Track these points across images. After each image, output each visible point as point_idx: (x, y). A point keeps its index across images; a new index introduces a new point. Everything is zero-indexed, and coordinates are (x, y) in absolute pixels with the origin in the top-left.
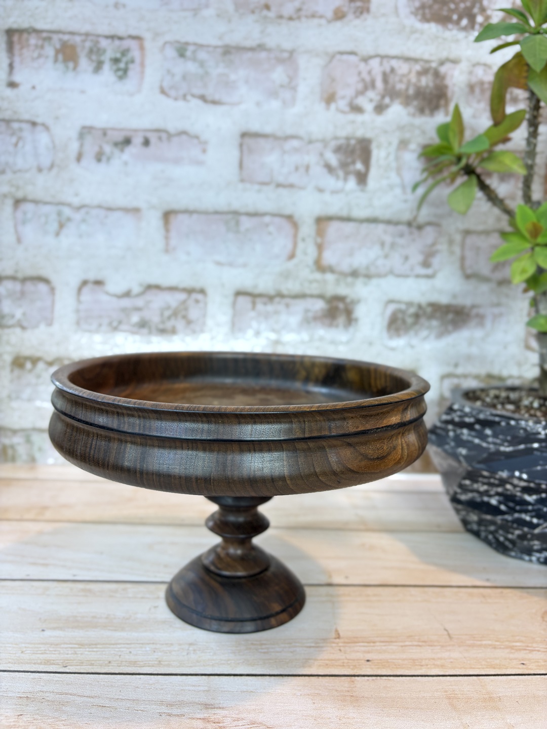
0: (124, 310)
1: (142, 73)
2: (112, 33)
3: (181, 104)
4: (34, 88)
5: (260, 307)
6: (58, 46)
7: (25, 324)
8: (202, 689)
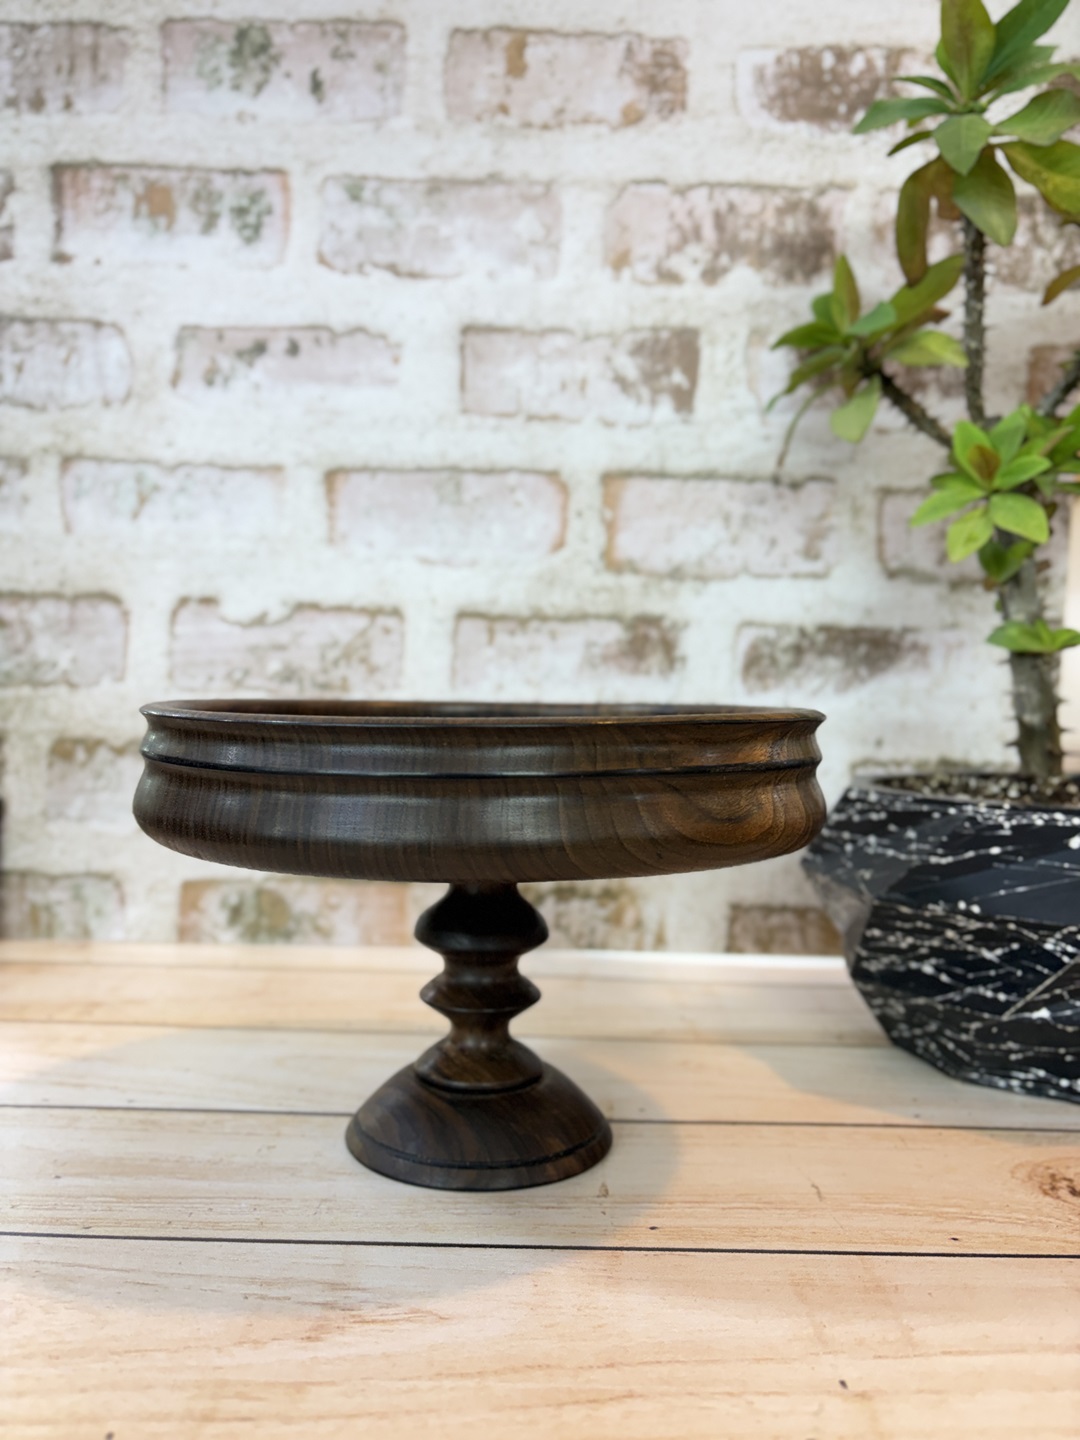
0: (252, 649)
1: (286, 230)
2: (234, 163)
3: (354, 280)
4: (98, 262)
5: (502, 638)
6: (140, 189)
7: (75, 679)
8: (331, 1262)
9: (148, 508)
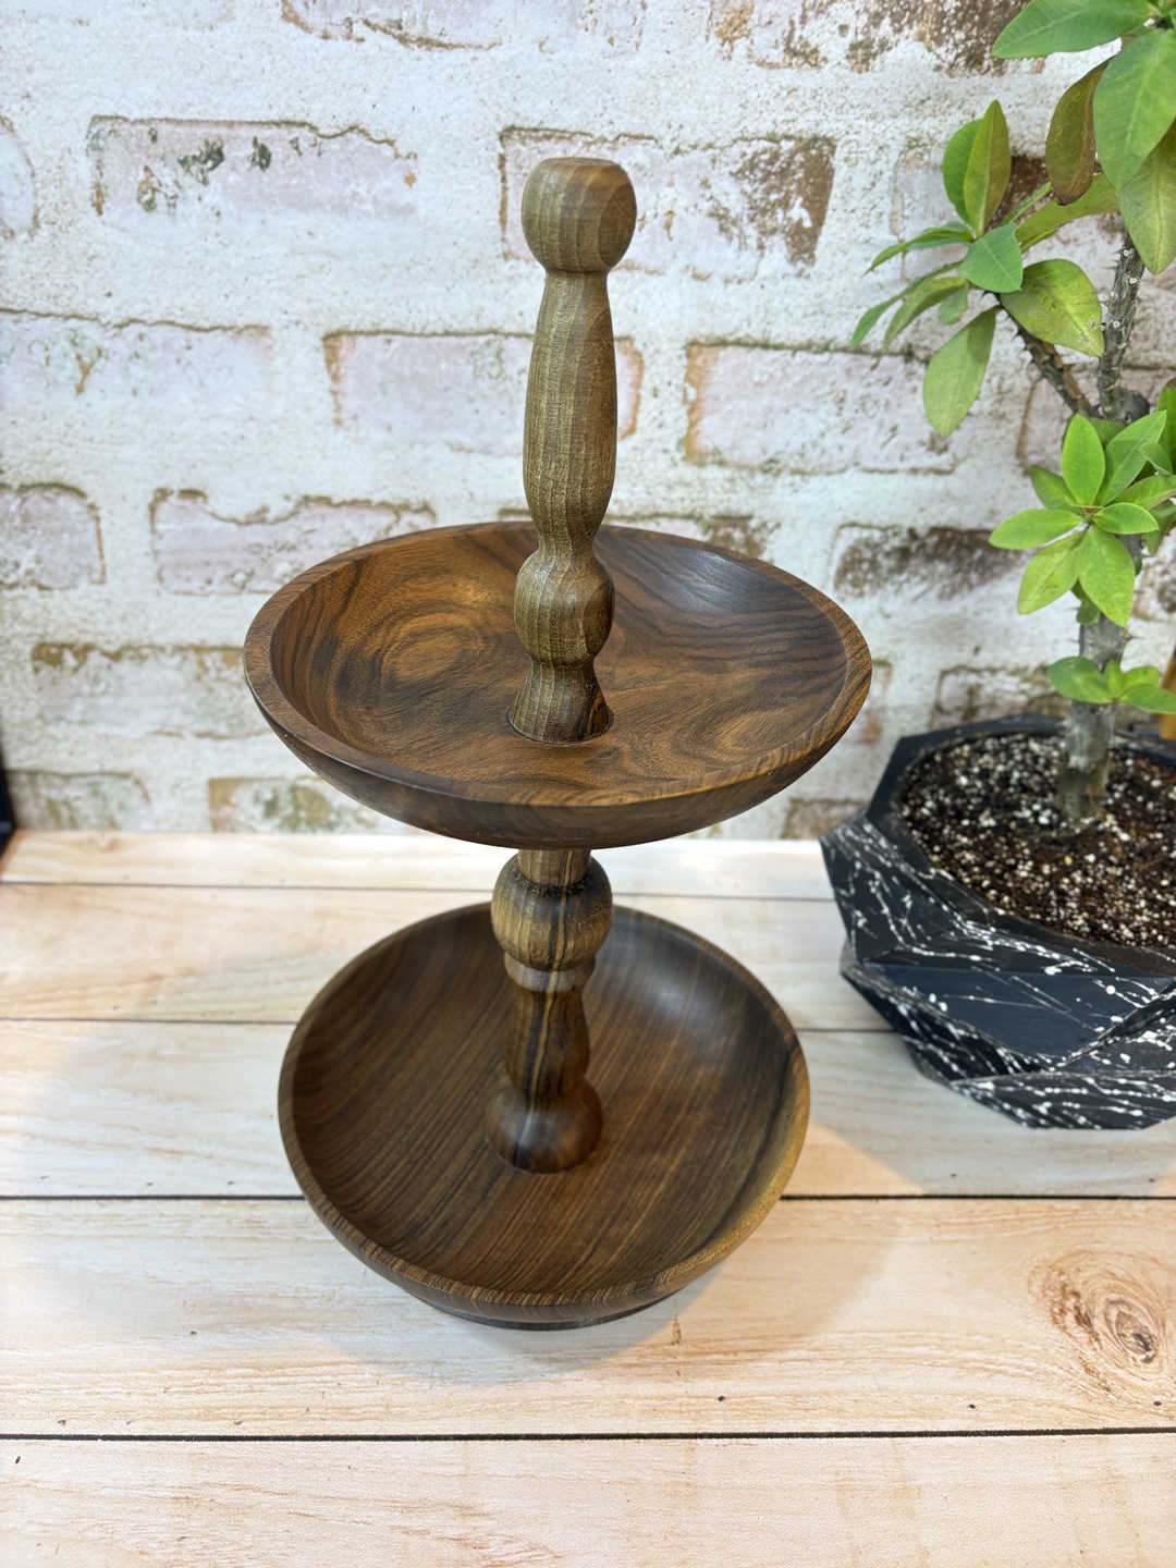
0: (255, 549)
3: (339, 45)
7: (44, 581)
8: (454, 1470)
9: (94, 377)
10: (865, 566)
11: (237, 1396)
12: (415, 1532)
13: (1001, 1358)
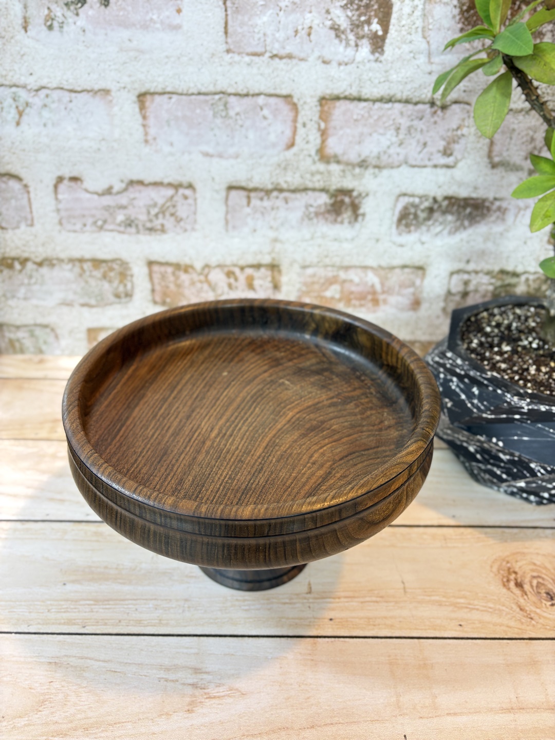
0: (107, 208)
5: (255, 202)
7: (4, 225)
8: (193, 651)
9: (25, 118)
10: (411, 217)
11: (84, 614)
12: (171, 681)
13: (476, 602)
